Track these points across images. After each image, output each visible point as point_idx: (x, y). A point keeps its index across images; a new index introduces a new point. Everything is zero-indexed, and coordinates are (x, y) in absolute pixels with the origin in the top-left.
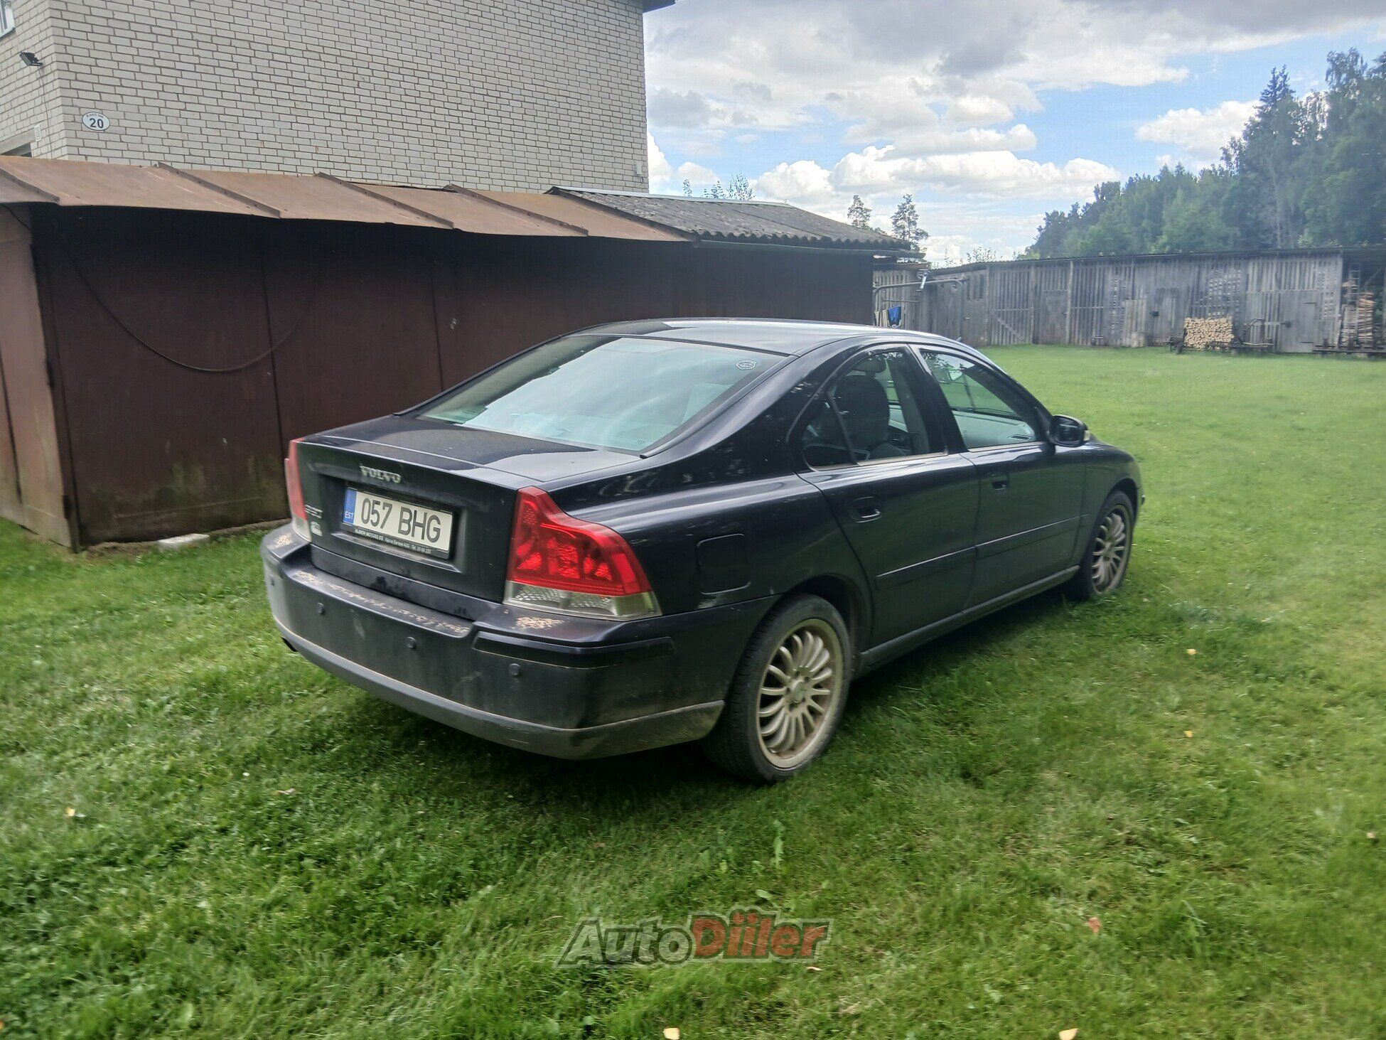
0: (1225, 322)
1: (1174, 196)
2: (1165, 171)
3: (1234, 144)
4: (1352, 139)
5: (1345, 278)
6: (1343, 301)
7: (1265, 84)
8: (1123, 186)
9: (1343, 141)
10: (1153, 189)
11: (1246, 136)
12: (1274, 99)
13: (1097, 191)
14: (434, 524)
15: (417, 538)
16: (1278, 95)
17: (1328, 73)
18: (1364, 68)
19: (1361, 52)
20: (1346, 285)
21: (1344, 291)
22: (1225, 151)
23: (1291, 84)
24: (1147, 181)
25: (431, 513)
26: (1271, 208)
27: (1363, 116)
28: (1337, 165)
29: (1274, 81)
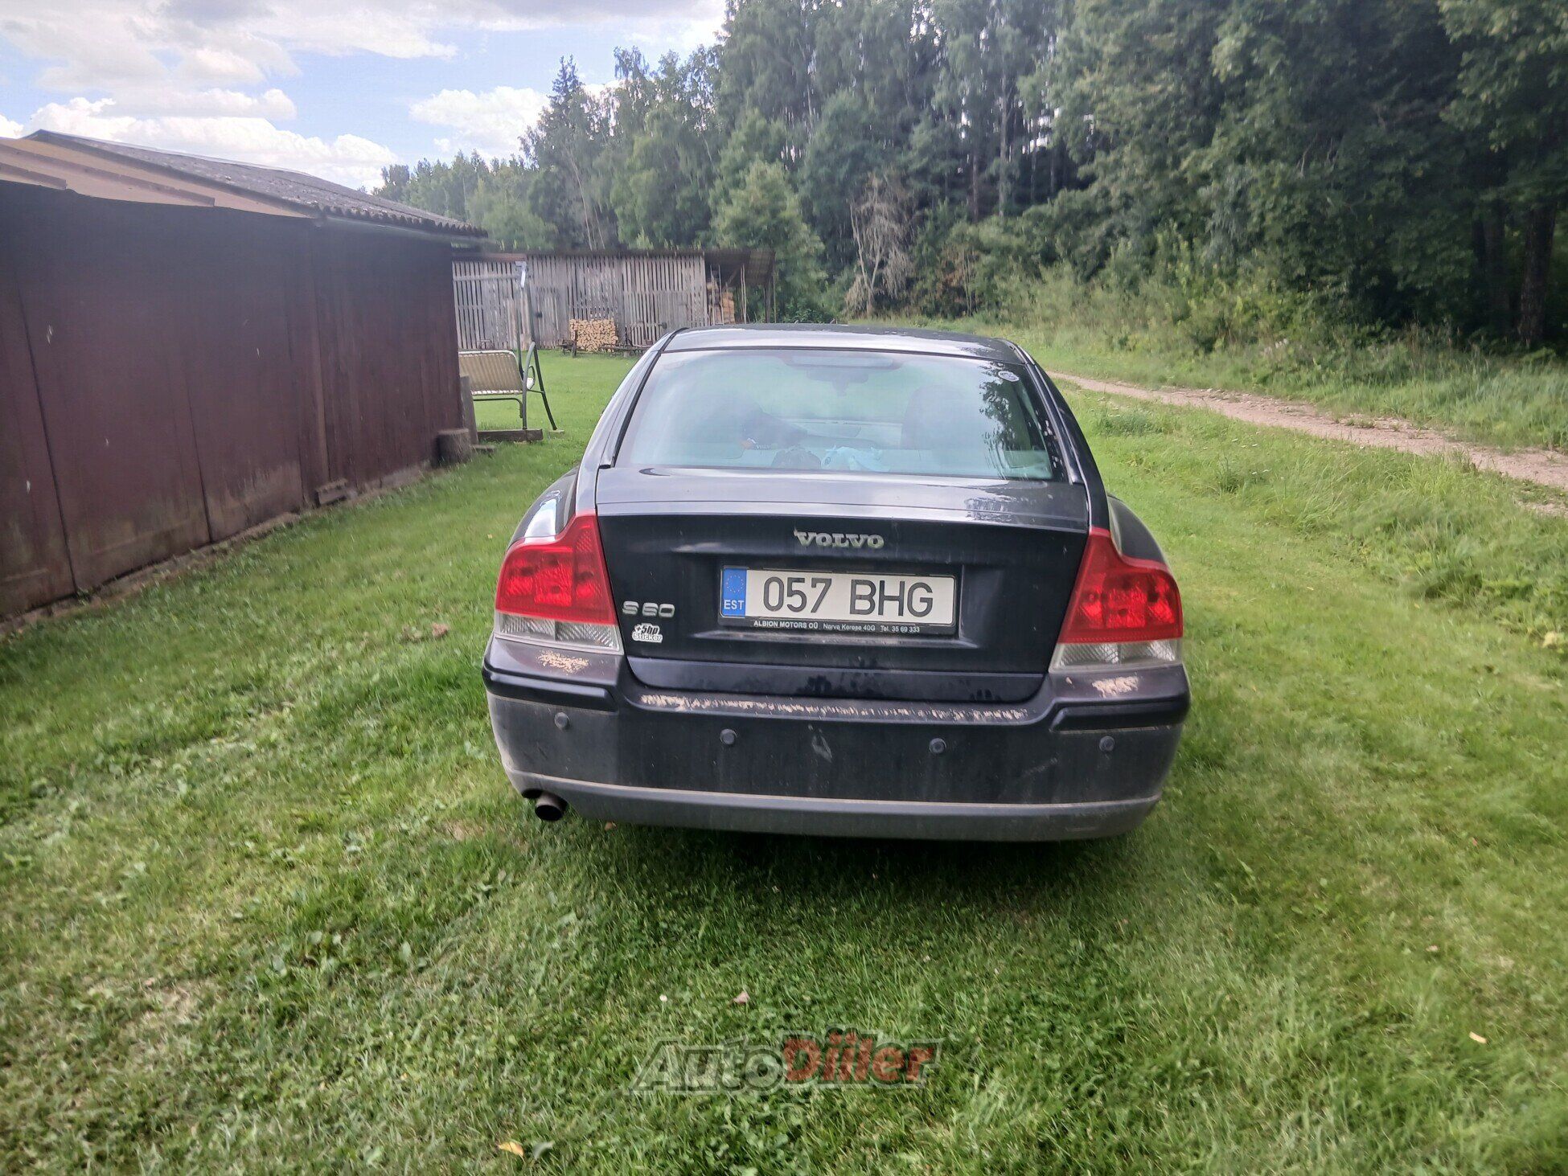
0: (608, 324)
1: (475, 186)
2: (460, 158)
3: (531, 134)
4: (648, 140)
5: (708, 279)
6: (709, 302)
7: (555, 73)
8: (411, 170)
9: (640, 141)
10: (451, 177)
11: (541, 126)
12: (565, 89)
13: (385, 174)
14: (920, 593)
15: (890, 613)
16: (569, 87)
17: (617, 68)
18: (647, 68)
19: (641, 51)
20: (710, 286)
21: (709, 292)
22: (523, 141)
23: (581, 76)
24: (441, 169)
25: (910, 581)
26: (579, 205)
27: (657, 116)
28: (639, 164)
29: (563, 70)
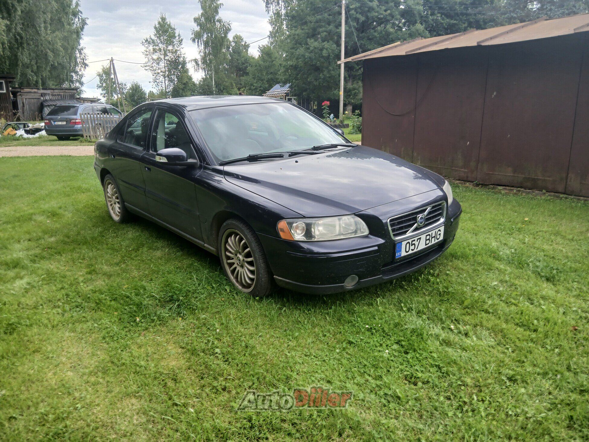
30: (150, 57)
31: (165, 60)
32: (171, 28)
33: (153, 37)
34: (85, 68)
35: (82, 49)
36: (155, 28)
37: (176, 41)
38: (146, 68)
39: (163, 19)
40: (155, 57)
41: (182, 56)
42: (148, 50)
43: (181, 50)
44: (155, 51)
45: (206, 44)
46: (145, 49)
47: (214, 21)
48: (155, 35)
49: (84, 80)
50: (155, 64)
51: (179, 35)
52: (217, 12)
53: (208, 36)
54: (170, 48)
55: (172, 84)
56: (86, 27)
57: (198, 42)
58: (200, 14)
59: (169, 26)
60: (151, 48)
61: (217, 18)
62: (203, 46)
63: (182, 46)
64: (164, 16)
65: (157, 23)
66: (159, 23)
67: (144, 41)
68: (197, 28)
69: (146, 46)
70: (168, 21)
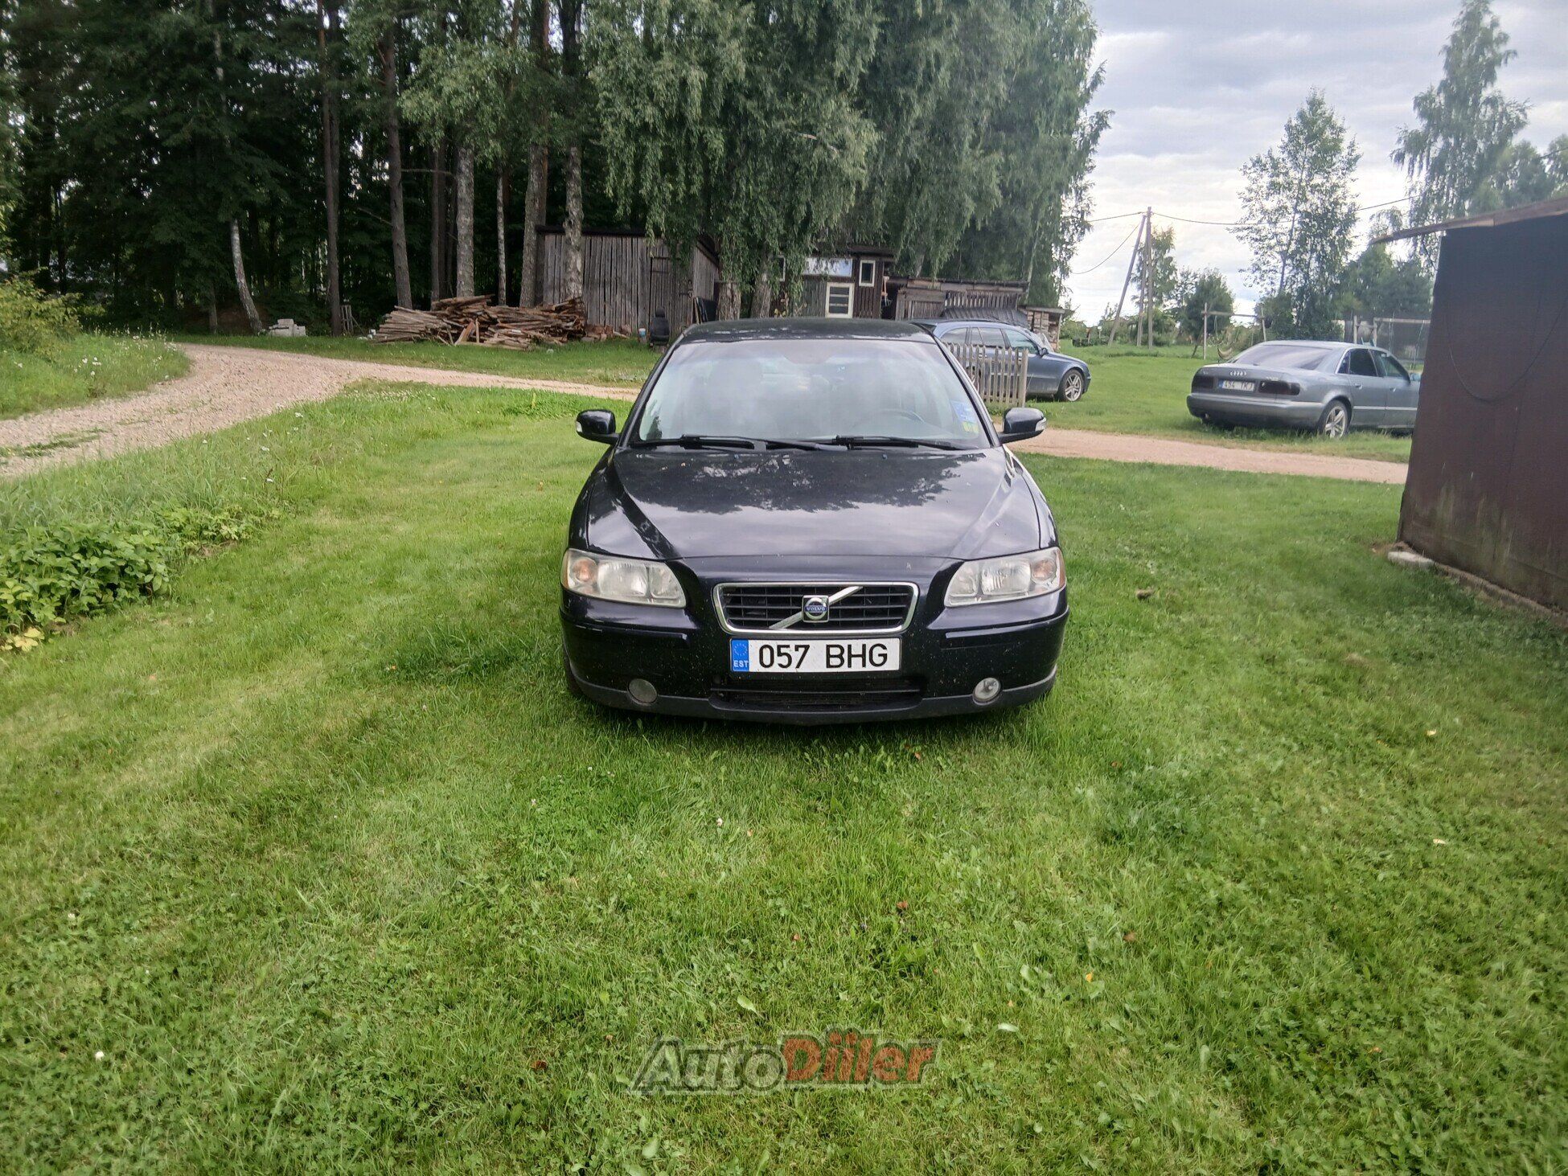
30: (1258, 206)
31: (1296, 211)
32: (1333, 127)
33: (1277, 154)
34: (1083, 233)
35: (1085, 188)
36: (1288, 128)
37: (1339, 160)
38: (1241, 234)
39: (1315, 104)
40: (1271, 204)
41: (1349, 201)
42: (1254, 187)
43: (1349, 185)
44: (1274, 187)
45: (1437, 169)
46: (1247, 183)
47: (1476, 102)
48: (1284, 148)
49: (1071, 263)
50: (1265, 225)
51: (1352, 146)
52: (1490, 77)
53: (1448, 144)
54: (1318, 180)
55: (1300, 276)
56: (1104, 133)
57: (1412, 162)
58: (1436, 86)
59: (1328, 121)
60: (1266, 180)
61: (1486, 93)
62: (1424, 172)
63: (1353, 175)
64: (1319, 97)
65: (1294, 114)
66: (1301, 115)
67: (1250, 165)
68: (1418, 125)
69: (1254, 175)
70: (1326, 108)
